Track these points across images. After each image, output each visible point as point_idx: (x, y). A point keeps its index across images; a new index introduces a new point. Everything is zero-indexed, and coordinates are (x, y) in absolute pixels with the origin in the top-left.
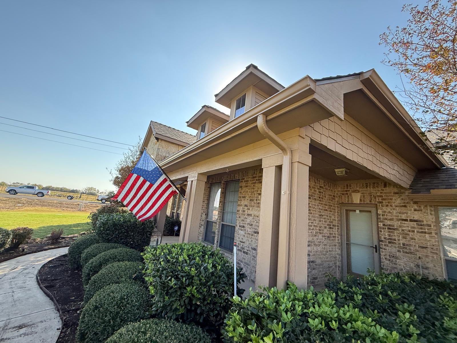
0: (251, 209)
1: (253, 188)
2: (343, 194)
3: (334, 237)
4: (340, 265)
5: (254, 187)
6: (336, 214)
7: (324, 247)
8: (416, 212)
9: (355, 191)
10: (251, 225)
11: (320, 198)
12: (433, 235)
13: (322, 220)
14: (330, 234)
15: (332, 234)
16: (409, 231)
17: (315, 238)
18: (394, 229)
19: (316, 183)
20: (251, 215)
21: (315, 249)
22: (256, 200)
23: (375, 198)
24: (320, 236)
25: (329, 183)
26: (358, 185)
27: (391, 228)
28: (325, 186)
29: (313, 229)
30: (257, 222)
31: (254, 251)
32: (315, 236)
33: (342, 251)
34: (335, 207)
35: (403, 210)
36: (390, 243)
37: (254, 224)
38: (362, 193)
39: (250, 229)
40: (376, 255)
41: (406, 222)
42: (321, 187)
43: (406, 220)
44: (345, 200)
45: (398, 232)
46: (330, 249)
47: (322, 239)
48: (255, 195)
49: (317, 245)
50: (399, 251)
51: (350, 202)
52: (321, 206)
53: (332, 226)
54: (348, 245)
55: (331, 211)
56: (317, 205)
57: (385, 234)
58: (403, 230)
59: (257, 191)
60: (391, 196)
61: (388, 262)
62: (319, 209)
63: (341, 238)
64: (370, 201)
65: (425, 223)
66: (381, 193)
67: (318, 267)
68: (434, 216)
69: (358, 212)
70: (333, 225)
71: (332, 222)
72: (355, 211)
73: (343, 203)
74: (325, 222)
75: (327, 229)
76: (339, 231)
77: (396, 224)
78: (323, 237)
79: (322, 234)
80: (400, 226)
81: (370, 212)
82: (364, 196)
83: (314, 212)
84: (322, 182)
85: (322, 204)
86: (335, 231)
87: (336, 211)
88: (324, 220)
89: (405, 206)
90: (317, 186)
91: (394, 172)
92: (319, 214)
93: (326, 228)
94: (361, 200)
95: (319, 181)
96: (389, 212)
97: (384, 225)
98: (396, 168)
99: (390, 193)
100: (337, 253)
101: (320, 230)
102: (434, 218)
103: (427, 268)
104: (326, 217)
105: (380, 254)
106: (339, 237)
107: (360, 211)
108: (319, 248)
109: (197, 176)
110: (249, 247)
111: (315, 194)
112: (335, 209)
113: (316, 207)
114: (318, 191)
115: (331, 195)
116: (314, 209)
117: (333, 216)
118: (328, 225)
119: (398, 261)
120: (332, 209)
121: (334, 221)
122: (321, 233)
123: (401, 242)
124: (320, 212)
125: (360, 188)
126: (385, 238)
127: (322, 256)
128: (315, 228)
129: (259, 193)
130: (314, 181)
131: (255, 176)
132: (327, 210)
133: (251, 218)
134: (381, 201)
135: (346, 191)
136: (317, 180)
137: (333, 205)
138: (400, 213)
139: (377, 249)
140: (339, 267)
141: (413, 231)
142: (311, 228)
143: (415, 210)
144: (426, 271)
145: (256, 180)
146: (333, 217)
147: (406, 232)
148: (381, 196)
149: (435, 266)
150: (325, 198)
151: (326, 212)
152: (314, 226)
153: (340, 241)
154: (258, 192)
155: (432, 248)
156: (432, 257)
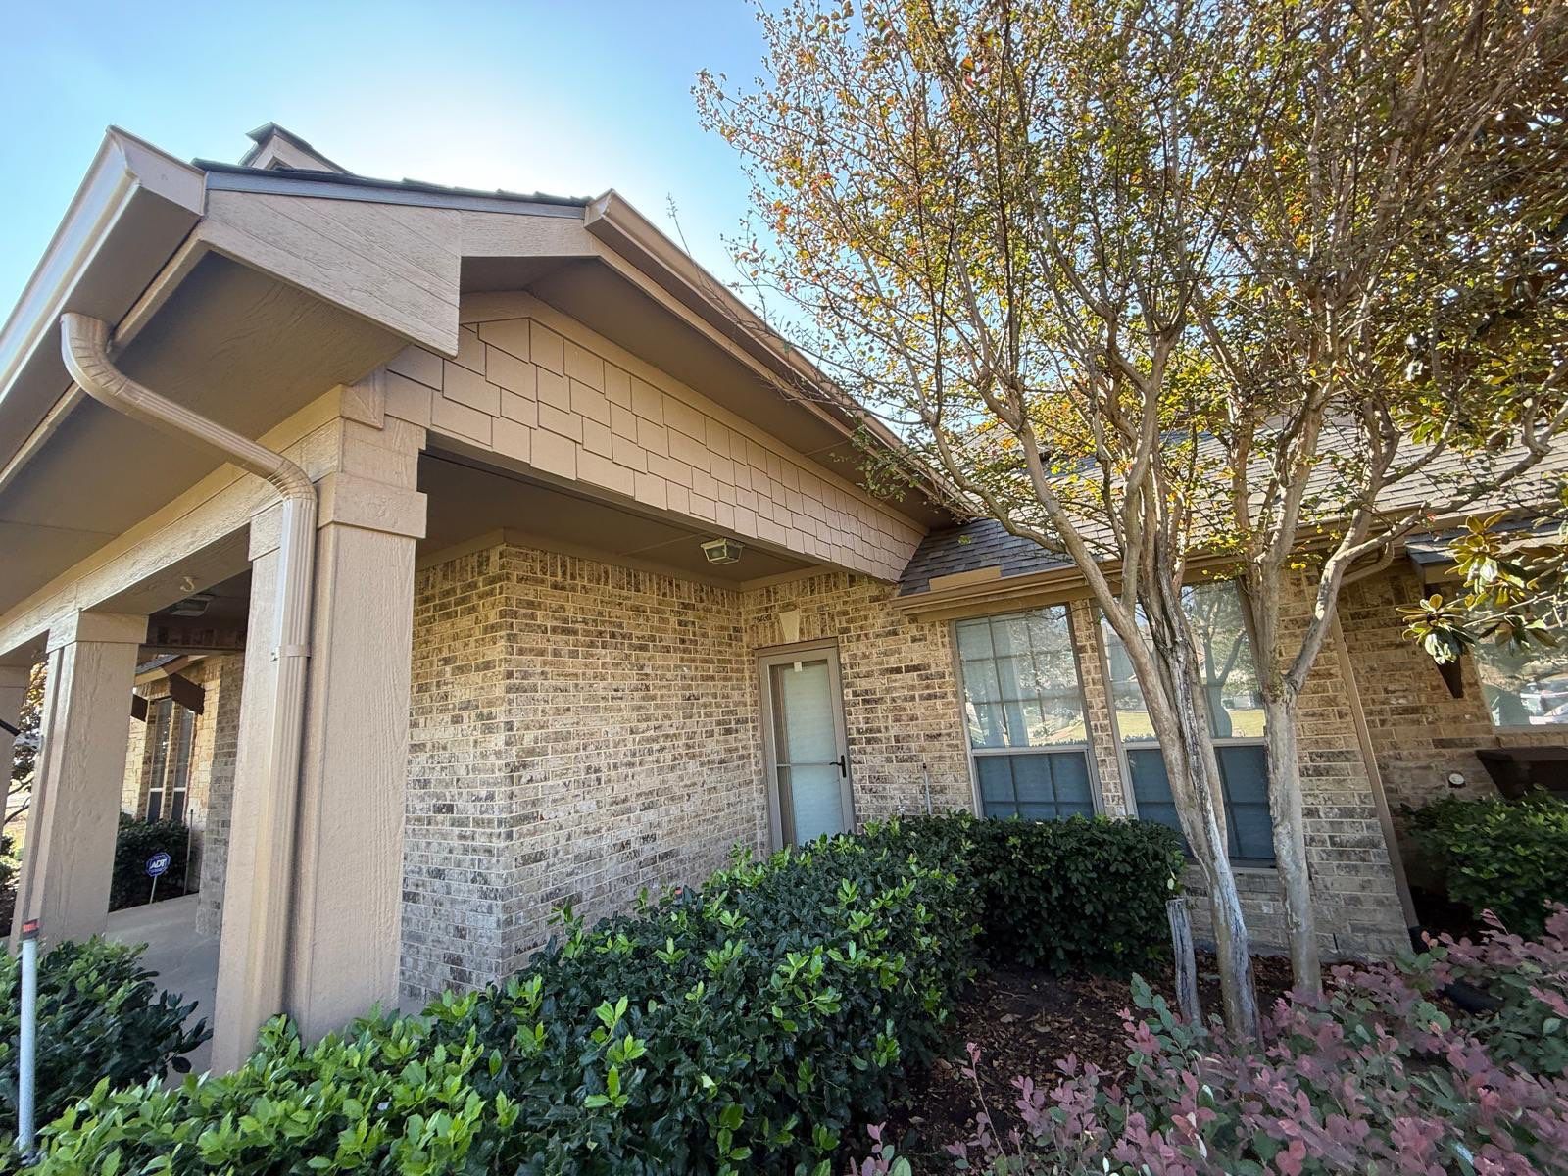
0: (422, 721)
1: (427, 642)
2: (760, 620)
3: (741, 757)
4: (766, 839)
5: (431, 638)
6: (747, 683)
7: (706, 797)
8: (917, 644)
9: (788, 607)
10: (426, 784)
11: (683, 641)
12: (950, 698)
13: (695, 711)
14: (730, 750)
15: (737, 749)
16: (906, 699)
17: (672, 777)
18: (876, 701)
19: (665, 595)
20: (424, 745)
21: (675, 811)
22: (438, 685)
23: (833, 619)
24: (693, 766)
25: (717, 591)
26: (794, 585)
27: (870, 700)
28: (701, 601)
29: (664, 748)
30: (442, 769)
31: (437, 882)
32: (673, 769)
33: (768, 796)
34: (742, 662)
35: (890, 643)
36: (869, 741)
37: (433, 777)
38: (805, 610)
39: (423, 800)
40: (844, 781)
41: (898, 676)
42: (685, 606)
43: (898, 671)
44: (765, 638)
45: (884, 706)
46: (733, 799)
47: (700, 774)
48: (432, 666)
49: (681, 797)
50: (889, 760)
51: (777, 642)
52: (689, 668)
53: (733, 726)
54: (783, 773)
55: (726, 679)
56: (676, 667)
57: (858, 718)
58: (893, 700)
59: (440, 650)
60: (866, 608)
61: (868, 796)
62: (684, 678)
63: (764, 755)
64: (823, 631)
65: (933, 670)
66: (845, 603)
67: (688, 866)
68: (948, 650)
69: (798, 667)
70: (738, 722)
71: (731, 712)
72: (791, 666)
73: (760, 648)
74: (709, 715)
75: (716, 736)
76: (758, 734)
77: (878, 684)
78: (702, 765)
79: (698, 759)
80: (888, 690)
81: (825, 661)
82: (808, 618)
83: (665, 691)
84: (687, 589)
85: (693, 660)
86: (746, 737)
87: (747, 675)
88: (702, 711)
89: (895, 633)
90: (671, 604)
91: (847, 540)
92: (683, 696)
93: (711, 734)
94: (801, 631)
95: (678, 586)
96: (865, 656)
97: (855, 694)
98: (852, 526)
99: (863, 600)
100: (755, 803)
101: (688, 746)
102: (950, 655)
103: (942, 790)
104: (711, 699)
105: (851, 781)
106: (759, 753)
107: (804, 664)
108: (689, 807)
109: (75, 621)
110: (420, 872)
111: (665, 631)
112: (742, 671)
113: (669, 675)
114: (674, 620)
115: (723, 628)
116: (665, 683)
117: (736, 693)
118: (719, 723)
119: (888, 786)
120: (732, 670)
121: (739, 708)
122: (693, 756)
123: (892, 733)
124: (689, 687)
125: (798, 595)
126: (859, 731)
127: (700, 830)
128: (669, 744)
129: (444, 659)
130: (659, 589)
131: (428, 593)
132: (713, 678)
133: (423, 756)
134: (845, 625)
135: (767, 609)
136: (671, 584)
137: (733, 658)
138: (885, 654)
139: (843, 765)
140: (762, 844)
141: (913, 698)
142: (656, 746)
143: (914, 640)
144: (941, 798)
145: (435, 610)
146: (736, 695)
147: (899, 702)
148: (844, 613)
149: (956, 780)
150: (706, 641)
151: (711, 683)
152: (667, 736)
153: (761, 767)
154: (444, 655)
155: (949, 735)
156: (951, 757)
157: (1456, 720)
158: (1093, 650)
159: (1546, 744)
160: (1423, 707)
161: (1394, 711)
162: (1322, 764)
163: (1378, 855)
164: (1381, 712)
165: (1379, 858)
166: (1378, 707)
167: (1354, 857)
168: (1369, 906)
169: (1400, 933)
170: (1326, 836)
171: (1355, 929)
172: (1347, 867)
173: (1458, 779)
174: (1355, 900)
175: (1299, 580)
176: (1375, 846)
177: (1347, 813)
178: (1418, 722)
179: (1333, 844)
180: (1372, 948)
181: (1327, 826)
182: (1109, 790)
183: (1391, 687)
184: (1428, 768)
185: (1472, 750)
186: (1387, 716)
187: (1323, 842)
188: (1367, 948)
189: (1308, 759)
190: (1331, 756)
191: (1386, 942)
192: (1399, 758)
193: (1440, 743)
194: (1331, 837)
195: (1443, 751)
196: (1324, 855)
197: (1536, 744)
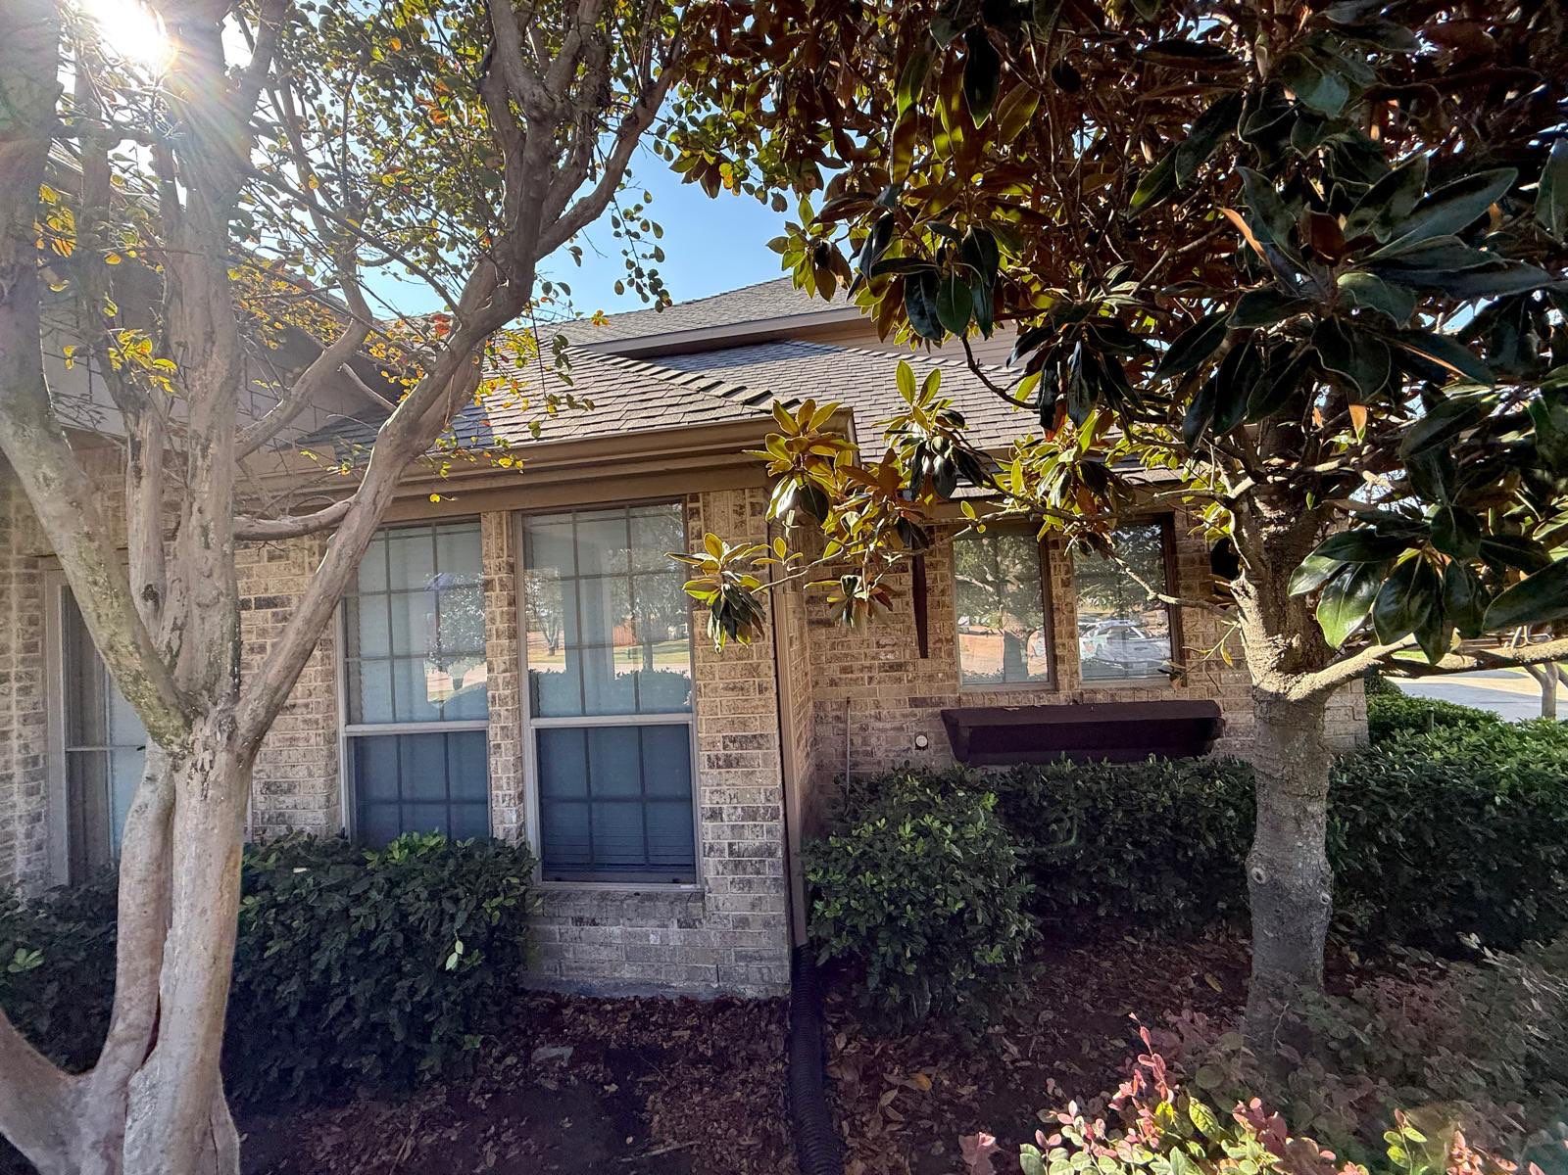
4: (34, 868)
6: (12, 614)
8: (274, 565)
16: (252, 650)
33: (47, 800)
34: (7, 579)
54: (83, 761)
63: (46, 733)
76: (34, 699)
86: (6, 704)
87: (14, 599)
100: (13, 813)
106: (34, 730)
112: (4, 594)
140: (26, 877)
143: (272, 557)
144: (288, 800)
153: (34, 751)
155: (307, 706)
156: (307, 740)
157: (931, 678)
158: (503, 587)
159: (995, 704)
160: (906, 663)
161: (883, 668)
162: (734, 752)
163: (772, 865)
164: (870, 668)
165: (773, 869)
166: (867, 663)
167: (749, 869)
168: (755, 928)
169: (780, 959)
170: (725, 843)
171: (740, 957)
172: (741, 881)
173: (922, 741)
174: (743, 922)
175: (742, 507)
176: (772, 854)
177: (751, 814)
178: (899, 680)
179: (731, 853)
180: (752, 980)
181: (728, 832)
182: (499, 788)
183: (882, 642)
184: (901, 729)
185: (938, 710)
186: (875, 674)
187: (722, 851)
188: (746, 981)
189: (720, 745)
190: (743, 742)
191: (765, 971)
192: (878, 718)
193: (915, 702)
194: (730, 845)
195: (917, 710)
196: (720, 868)
197: (987, 704)
